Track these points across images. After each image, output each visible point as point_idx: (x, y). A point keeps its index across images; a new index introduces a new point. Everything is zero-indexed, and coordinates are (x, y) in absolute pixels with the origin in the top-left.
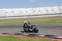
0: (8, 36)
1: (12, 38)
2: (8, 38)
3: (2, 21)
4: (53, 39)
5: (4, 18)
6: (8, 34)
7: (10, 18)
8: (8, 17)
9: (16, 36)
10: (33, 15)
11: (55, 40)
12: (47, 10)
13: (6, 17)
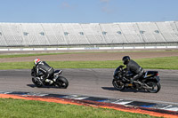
0: (28, 99)
1: (39, 107)
2: (26, 106)
3: (12, 57)
4: (152, 114)
5: (18, 49)
6: (26, 93)
7: (36, 49)
8: (30, 46)
9: (48, 100)
10: (102, 45)
11: (159, 115)
12: (143, 32)
13: (23, 46)
